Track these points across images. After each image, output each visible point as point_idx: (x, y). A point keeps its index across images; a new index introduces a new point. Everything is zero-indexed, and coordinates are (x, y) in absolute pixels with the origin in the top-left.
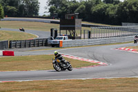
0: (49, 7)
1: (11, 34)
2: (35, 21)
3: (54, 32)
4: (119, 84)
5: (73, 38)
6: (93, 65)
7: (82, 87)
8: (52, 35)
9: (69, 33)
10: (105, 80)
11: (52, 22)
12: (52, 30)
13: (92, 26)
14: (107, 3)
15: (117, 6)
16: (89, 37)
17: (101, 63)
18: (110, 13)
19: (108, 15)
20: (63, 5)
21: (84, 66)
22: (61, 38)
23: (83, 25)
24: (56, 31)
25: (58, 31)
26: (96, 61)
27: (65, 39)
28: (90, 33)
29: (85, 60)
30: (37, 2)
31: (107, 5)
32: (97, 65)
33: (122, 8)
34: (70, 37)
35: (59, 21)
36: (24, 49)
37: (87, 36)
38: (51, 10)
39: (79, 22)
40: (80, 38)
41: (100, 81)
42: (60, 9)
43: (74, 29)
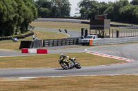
0: (80, 9)
2: (67, 21)
3: (84, 31)
5: (103, 37)
6: (120, 62)
7: (111, 82)
8: (82, 35)
9: (98, 33)
10: (133, 76)
11: (82, 22)
12: (82, 29)
13: (120, 26)
14: (134, 4)
16: (117, 36)
17: (129, 60)
18: (137, 13)
19: (135, 15)
20: (93, 7)
21: (113, 63)
22: (91, 37)
23: (112, 25)
24: (86, 31)
25: (89, 31)
26: (124, 59)
27: (94, 38)
28: (118, 32)
29: (114, 57)
30: (69, 4)
31: (133, 6)
32: (125, 62)
34: (99, 36)
35: (89, 21)
37: (115, 35)
38: (82, 11)
39: (107, 22)
40: (109, 37)
41: (127, 77)
42: (90, 10)
43: (103, 28)
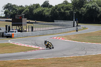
3: (8, 27)
5: (21, 31)
6: (35, 49)
7: (28, 65)
8: (6, 30)
9: (18, 28)
10: (44, 59)
11: (6, 21)
12: (6, 26)
13: (34, 23)
14: (44, 7)
15: (51, 9)
16: (32, 31)
17: (41, 48)
18: (46, 14)
19: (45, 15)
20: (14, 9)
21: (29, 50)
22: (13, 32)
23: (28, 23)
25: (11, 27)
26: (37, 47)
28: (32, 28)
29: (30, 46)
31: (44, 9)
32: (38, 49)
33: (54, 10)
34: (19, 31)
35: (11, 20)
37: (30, 29)
38: (5, 13)
39: (25, 20)
40: (26, 31)
41: (40, 60)
42: (12, 11)
43: (21, 25)
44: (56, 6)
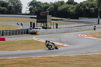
0: (29, 7)
1: (3, 26)
2: (20, 17)
3: (32, 24)
4: (78, 59)
5: (46, 28)
7: (52, 62)
8: (31, 27)
9: (43, 25)
10: (68, 57)
11: (31, 18)
12: (31, 23)
13: (59, 20)
14: (68, 4)
15: (75, 6)
16: (57, 28)
17: (65, 45)
18: (71, 11)
19: (69, 12)
20: (39, 6)
22: (38, 28)
23: (52, 20)
24: (34, 24)
25: (36, 24)
26: (61, 44)
27: (40, 29)
28: (57, 25)
30: (21, 4)
31: (68, 6)
32: (62, 46)
33: (79, 7)
34: (43, 28)
35: (36, 17)
36: (12, 36)
37: (55, 26)
38: (30, 10)
39: (49, 17)
40: (50, 28)
41: (64, 57)
42: (37, 8)
43: (46, 22)
44: (81, 4)
